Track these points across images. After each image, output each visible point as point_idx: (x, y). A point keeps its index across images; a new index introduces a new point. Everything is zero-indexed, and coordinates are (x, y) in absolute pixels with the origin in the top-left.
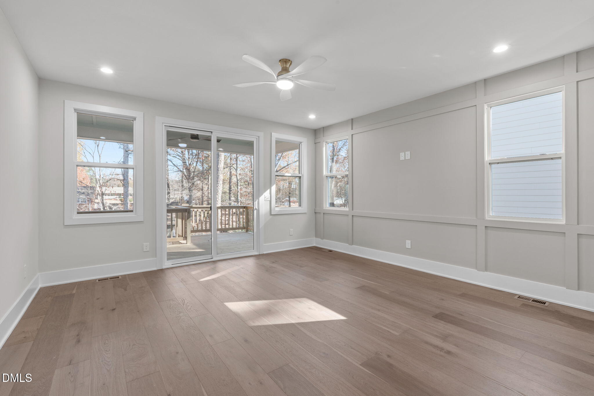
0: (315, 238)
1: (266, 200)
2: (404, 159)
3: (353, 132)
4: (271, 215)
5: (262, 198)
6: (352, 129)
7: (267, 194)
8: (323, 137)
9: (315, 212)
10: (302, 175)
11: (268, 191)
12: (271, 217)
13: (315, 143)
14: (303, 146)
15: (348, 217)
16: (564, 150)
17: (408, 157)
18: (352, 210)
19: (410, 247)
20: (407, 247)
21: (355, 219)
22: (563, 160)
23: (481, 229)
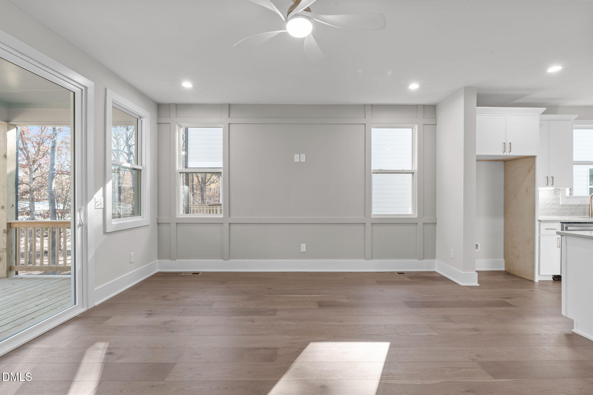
0: (157, 260)
1: (98, 207)
2: (299, 161)
3: (230, 120)
4: (105, 233)
5: (91, 205)
6: (229, 117)
7: (98, 196)
8: (176, 117)
9: (158, 223)
10: (143, 168)
11: (101, 191)
12: (105, 236)
13: (158, 123)
14: (144, 123)
15: (223, 226)
16: (416, 168)
17: (303, 160)
18: (229, 217)
19: (305, 251)
20: (302, 250)
21: (233, 227)
22: (416, 175)
23: (368, 225)
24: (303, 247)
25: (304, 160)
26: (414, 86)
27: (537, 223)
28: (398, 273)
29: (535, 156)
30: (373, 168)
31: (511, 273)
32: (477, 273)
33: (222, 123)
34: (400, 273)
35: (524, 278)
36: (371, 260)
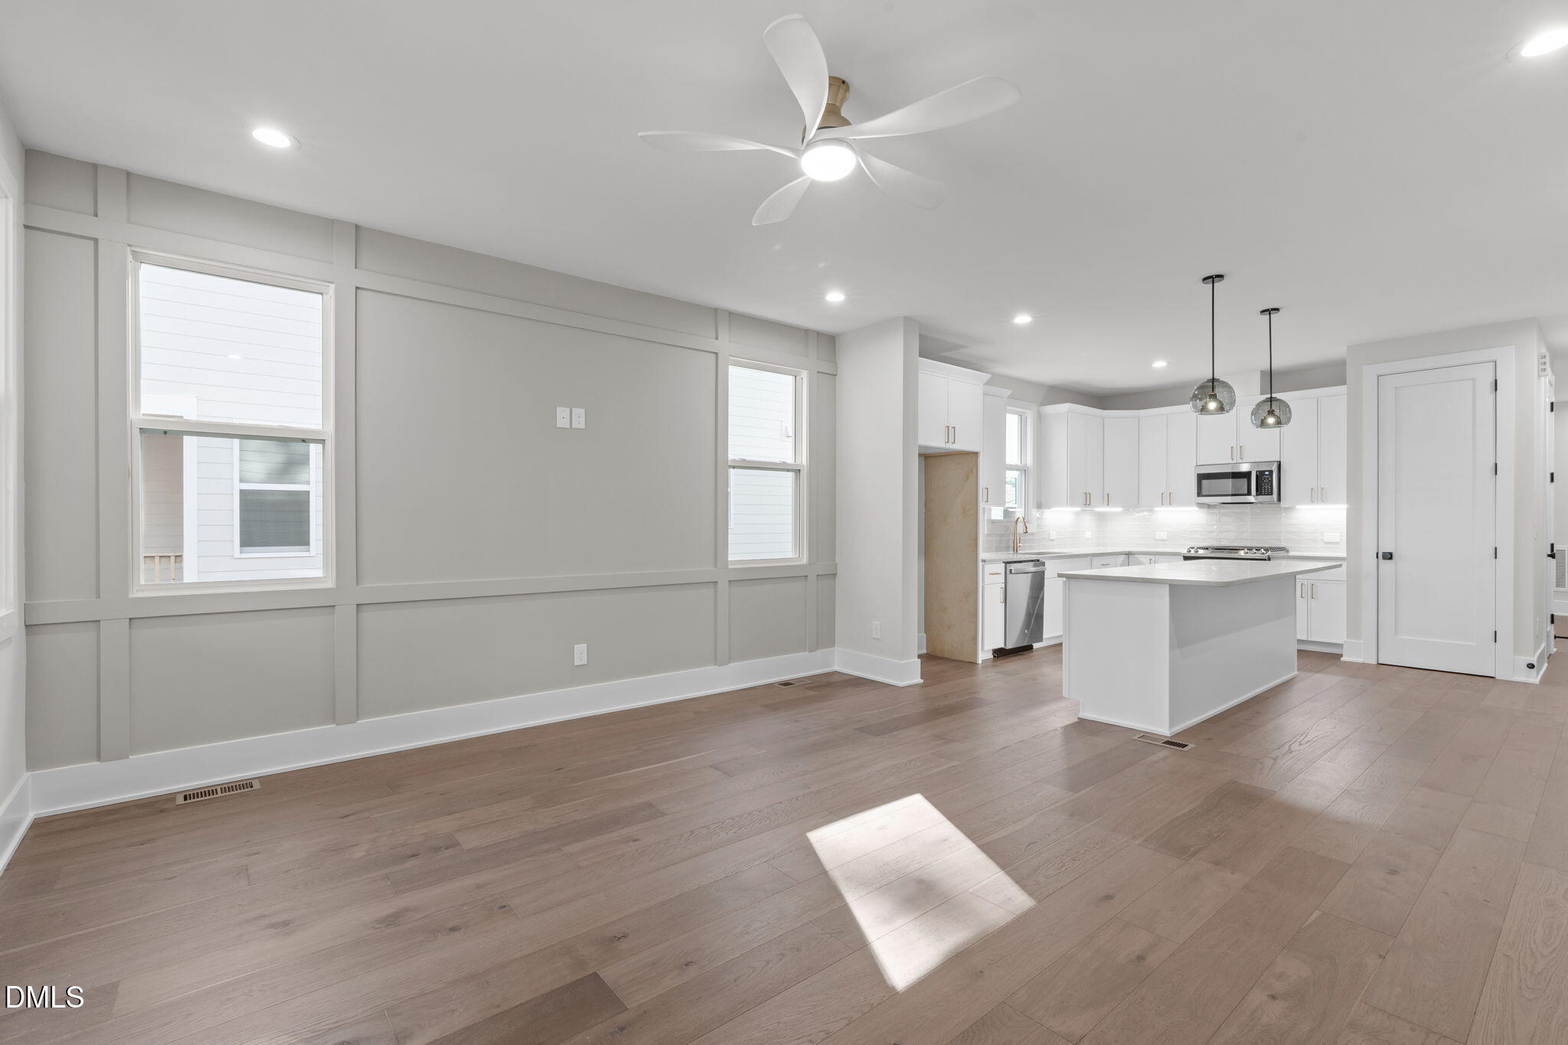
2: (569, 427)
9: (27, 625)
15: (334, 613)
16: (804, 460)
17: (580, 422)
18: (357, 585)
19: (585, 662)
20: (577, 662)
21: (368, 615)
22: (804, 474)
23: (723, 585)
24: (581, 654)
25: (583, 426)
26: (835, 297)
27: (980, 564)
28: (781, 684)
29: (977, 453)
30: (731, 457)
31: (939, 655)
32: (920, 660)
33: (332, 283)
34: (786, 684)
35: (959, 661)
36: (730, 665)
